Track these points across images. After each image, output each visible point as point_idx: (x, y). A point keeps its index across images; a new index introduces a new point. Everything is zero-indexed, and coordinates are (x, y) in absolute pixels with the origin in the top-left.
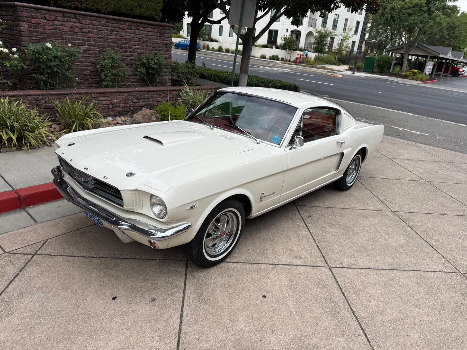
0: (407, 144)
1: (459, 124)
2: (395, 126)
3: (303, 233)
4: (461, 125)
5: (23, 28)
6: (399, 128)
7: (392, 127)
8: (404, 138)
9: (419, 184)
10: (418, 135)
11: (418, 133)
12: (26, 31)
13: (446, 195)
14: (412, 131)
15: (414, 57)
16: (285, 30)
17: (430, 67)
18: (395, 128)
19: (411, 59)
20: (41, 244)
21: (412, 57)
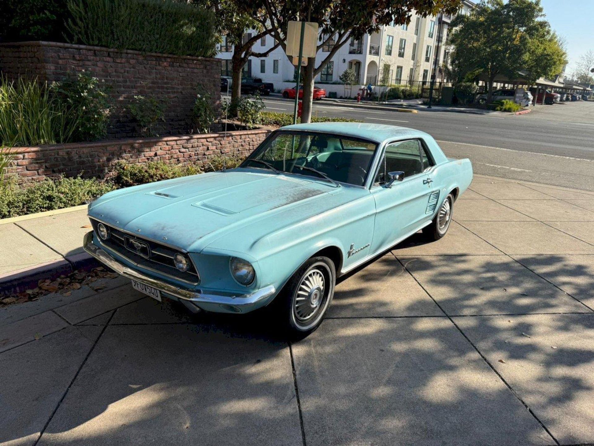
0: (509, 182)
1: (564, 157)
2: (492, 164)
3: (410, 283)
4: (568, 158)
5: (49, 70)
6: (496, 166)
7: (488, 165)
8: (504, 176)
9: (531, 224)
10: (519, 172)
11: (519, 170)
12: (52, 74)
13: (564, 234)
14: (512, 169)
15: (499, 84)
16: (342, 61)
17: (520, 95)
18: (492, 165)
19: (496, 88)
20: (110, 314)
21: (496, 85)
